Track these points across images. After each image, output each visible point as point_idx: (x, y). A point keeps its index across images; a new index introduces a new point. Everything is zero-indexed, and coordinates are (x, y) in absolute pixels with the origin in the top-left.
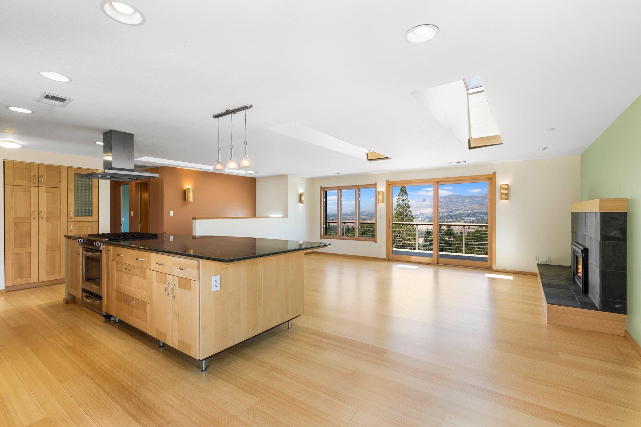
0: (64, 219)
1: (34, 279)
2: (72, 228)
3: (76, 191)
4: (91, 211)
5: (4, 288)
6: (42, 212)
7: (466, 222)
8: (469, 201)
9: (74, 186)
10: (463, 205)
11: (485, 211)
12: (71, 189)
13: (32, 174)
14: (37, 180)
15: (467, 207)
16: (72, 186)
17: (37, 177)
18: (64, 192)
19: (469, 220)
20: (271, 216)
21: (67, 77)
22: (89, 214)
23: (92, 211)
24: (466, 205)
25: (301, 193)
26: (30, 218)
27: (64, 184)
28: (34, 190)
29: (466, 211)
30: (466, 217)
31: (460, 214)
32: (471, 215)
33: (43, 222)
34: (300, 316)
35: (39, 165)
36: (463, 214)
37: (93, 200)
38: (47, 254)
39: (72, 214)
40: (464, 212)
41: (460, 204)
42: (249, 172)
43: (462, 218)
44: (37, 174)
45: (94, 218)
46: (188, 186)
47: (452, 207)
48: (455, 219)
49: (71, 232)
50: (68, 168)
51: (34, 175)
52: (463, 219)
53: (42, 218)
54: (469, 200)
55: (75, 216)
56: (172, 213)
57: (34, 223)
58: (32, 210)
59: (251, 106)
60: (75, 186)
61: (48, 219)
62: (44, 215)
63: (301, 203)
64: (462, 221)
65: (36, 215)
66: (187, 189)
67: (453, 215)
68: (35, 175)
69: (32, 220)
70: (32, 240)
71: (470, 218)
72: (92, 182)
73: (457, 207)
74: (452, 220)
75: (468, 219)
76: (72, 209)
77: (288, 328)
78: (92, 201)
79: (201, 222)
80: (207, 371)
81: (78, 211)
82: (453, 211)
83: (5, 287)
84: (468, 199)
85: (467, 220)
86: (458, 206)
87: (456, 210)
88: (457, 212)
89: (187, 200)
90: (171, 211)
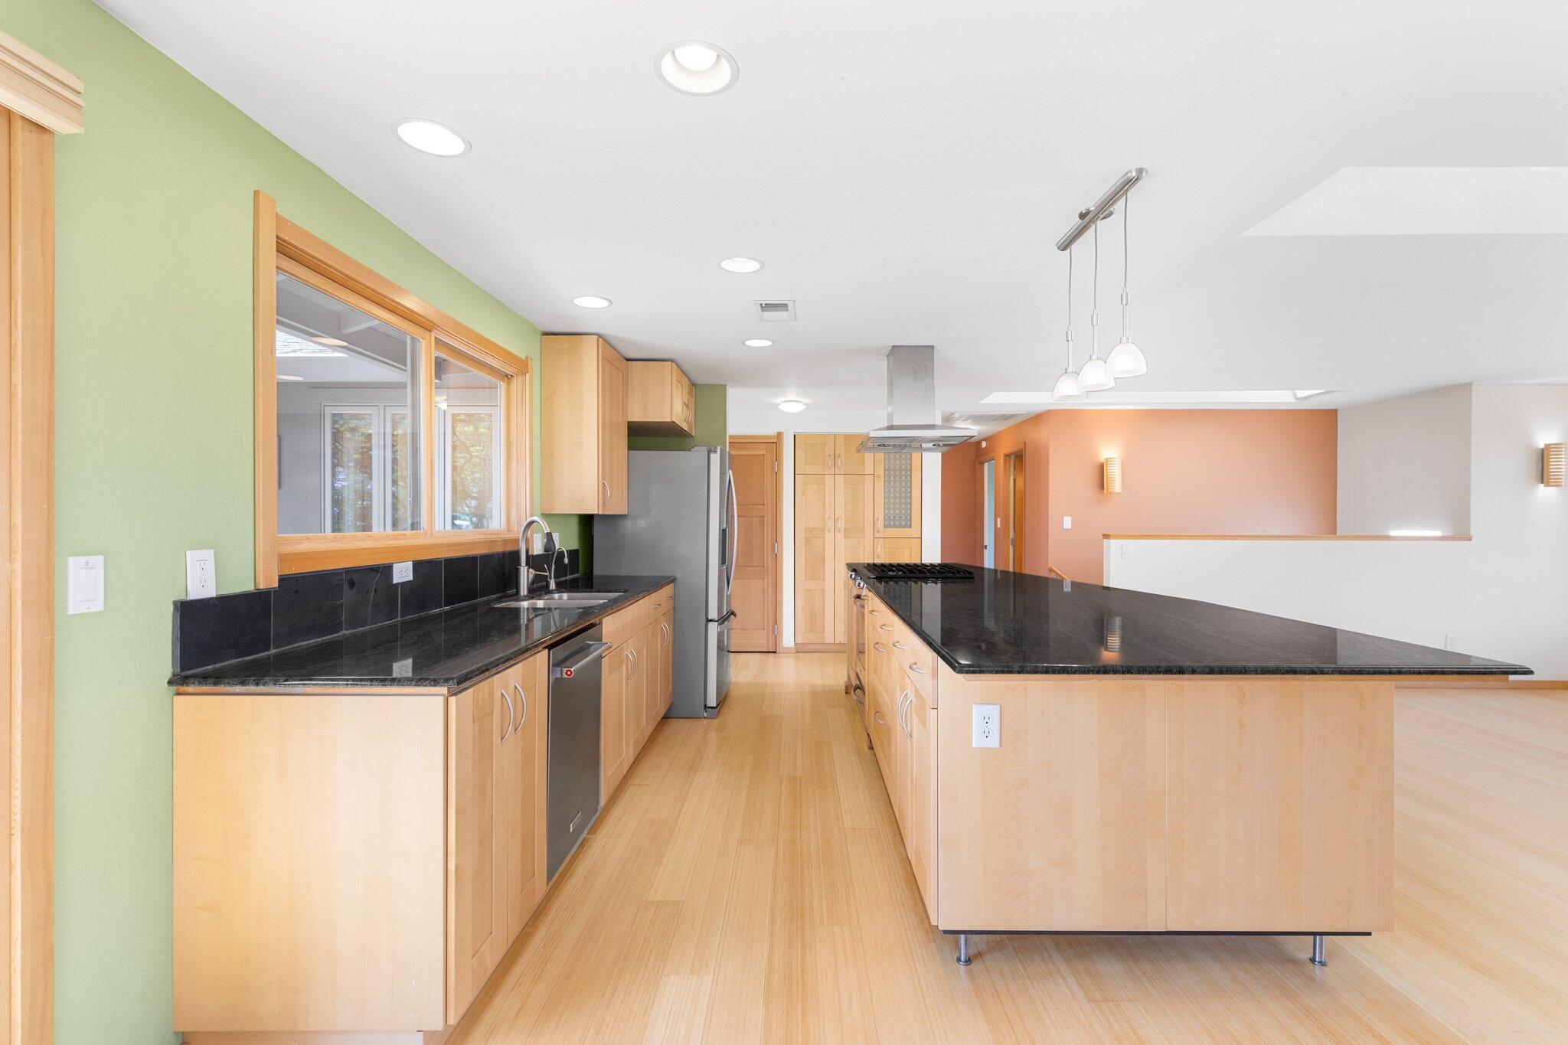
0: (869, 531)
1: (829, 639)
2: (879, 550)
3: (887, 479)
4: (909, 517)
5: (793, 646)
6: (839, 520)
9: (882, 470)
12: (880, 476)
13: (827, 453)
14: (833, 462)
16: (880, 471)
17: (832, 457)
18: (869, 480)
20: (1393, 533)
21: (755, 259)
22: (906, 524)
23: (911, 518)
25: (1548, 446)
26: (823, 530)
27: (869, 469)
28: (829, 480)
33: (840, 536)
34: (1369, 934)
35: (835, 436)
37: (912, 496)
38: (845, 594)
39: (880, 523)
42: (1301, 394)
44: (833, 452)
45: (913, 532)
46: (1110, 451)
49: (878, 557)
53: (840, 529)
55: (885, 527)
56: (1067, 522)
57: (829, 536)
58: (827, 517)
59: (1140, 171)
60: (885, 470)
61: (847, 533)
62: (841, 525)
63: (1548, 485)
65: (831, 525)
66: (1107, 459)
68: (831, 453)
69: (827, 533)
70: (826, 568)
72: (911, 459)
76: (880, 514)
77: (1313, 960)
78: (911, 498)
79: (1124, 545)
80: (968, 967)
81: (889, 517)
83: (795, 644)
89: (1105, 488)
90: (1065, 518)
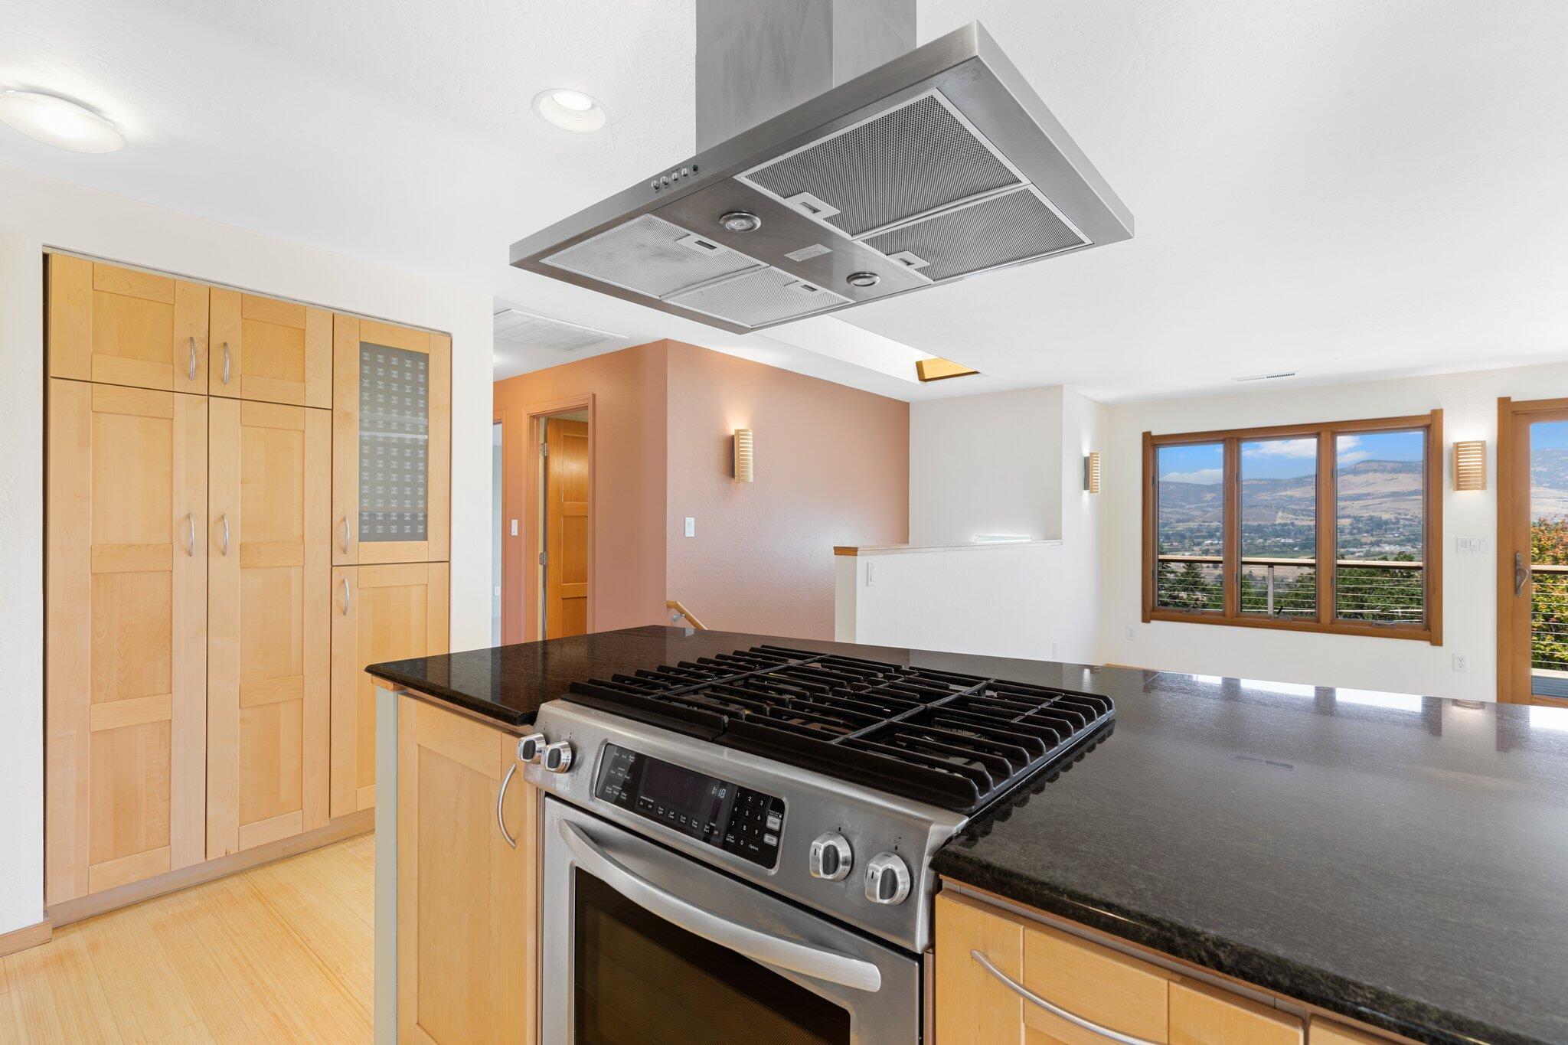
0: (318, 554)
1: (186, 852)
3: (366, 424)
4: (421, 515)
5: (38, 918)
6: (222, 517)
7: (1206, 552)
8: (1213, 499)
10: (1197, 508)
11: (1255, 524)
12: (347, 416)
13: (180, 333)
14: (204, 363)
15: (1207, 512)
16: (349, 403)
17: (201, 347)
18: (317, 426)
19: (1214, 547)
22: (414, 529)
23: (426, 516)
24: (1205, 509)
25: (1091, 455)
26: (169, 551)
27: (318, 391)
28: (186, 410)
29: (1205, 522)
30: (1206, 538)
31: (1191, 530)
32: (1218, 534)
33: (227, 568)
35: (212, 292)
36: (1199, 530)
37: (430, 468)
38: (242, 721)
39: (349, 531)
40: (1201, 525)
41: (1190, 506)
43: (1195, 540)
44: (204, 335)
45: (436, 548)
46: (742, 421)
47: (1170, 513)
48: (1176, 544)
49: (345, 613)
50: (335, 317)
51: (192, 339)
52: (1198, 544)
53: (225, 546)
54: (1214, 495)
55: (363, 538)
56: (690, 526)
57: (188, 572)
58: (179, 513)
61: (249, 556)
62: (231, 533)
63: (1093, 492)
64: (1195, 548)
65: (197, 533)
66: (738, 432)
67: (1171, 532)
68: (196, 337)
69: (180, 560)
70: (176, 660)
71: (1217, 542)
73: (1183, 514)
74: (1171, 545)
75: (1212, 544)
76: (350, 505)
78: (426, 472)
81: (373, 515)
82: (1171, 522)
83: (47, 911)
84: (1211, 492)
85: (1210, 547)
86: (1185, 511)
87: (1179, 521)
88: (1181, 527)
89: (736, 474)
90: (688, 520)
